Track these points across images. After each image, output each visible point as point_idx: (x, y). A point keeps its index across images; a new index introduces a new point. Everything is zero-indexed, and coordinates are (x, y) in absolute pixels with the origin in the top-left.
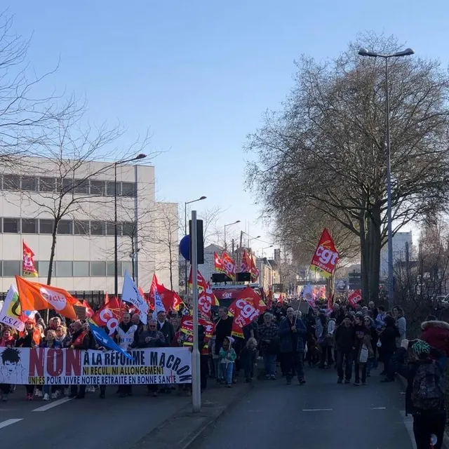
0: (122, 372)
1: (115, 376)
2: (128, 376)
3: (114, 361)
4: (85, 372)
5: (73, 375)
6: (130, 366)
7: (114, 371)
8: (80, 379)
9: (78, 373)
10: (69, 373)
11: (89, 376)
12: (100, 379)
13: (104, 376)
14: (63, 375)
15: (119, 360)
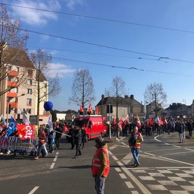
0: (23, 145)
1: (20, 147)
2: (24, 147)
3: (20, 141)
4: (10, 145)
5: (6, 146)
6: (25, 143)
7: (20, 145)
8: (9, 147)
9: (8, 145)
10: (5, 145)
11: (12, 146)
12: (15, 147)
13: (17, 147)
14: (3, 145)
15: (21, 141)
